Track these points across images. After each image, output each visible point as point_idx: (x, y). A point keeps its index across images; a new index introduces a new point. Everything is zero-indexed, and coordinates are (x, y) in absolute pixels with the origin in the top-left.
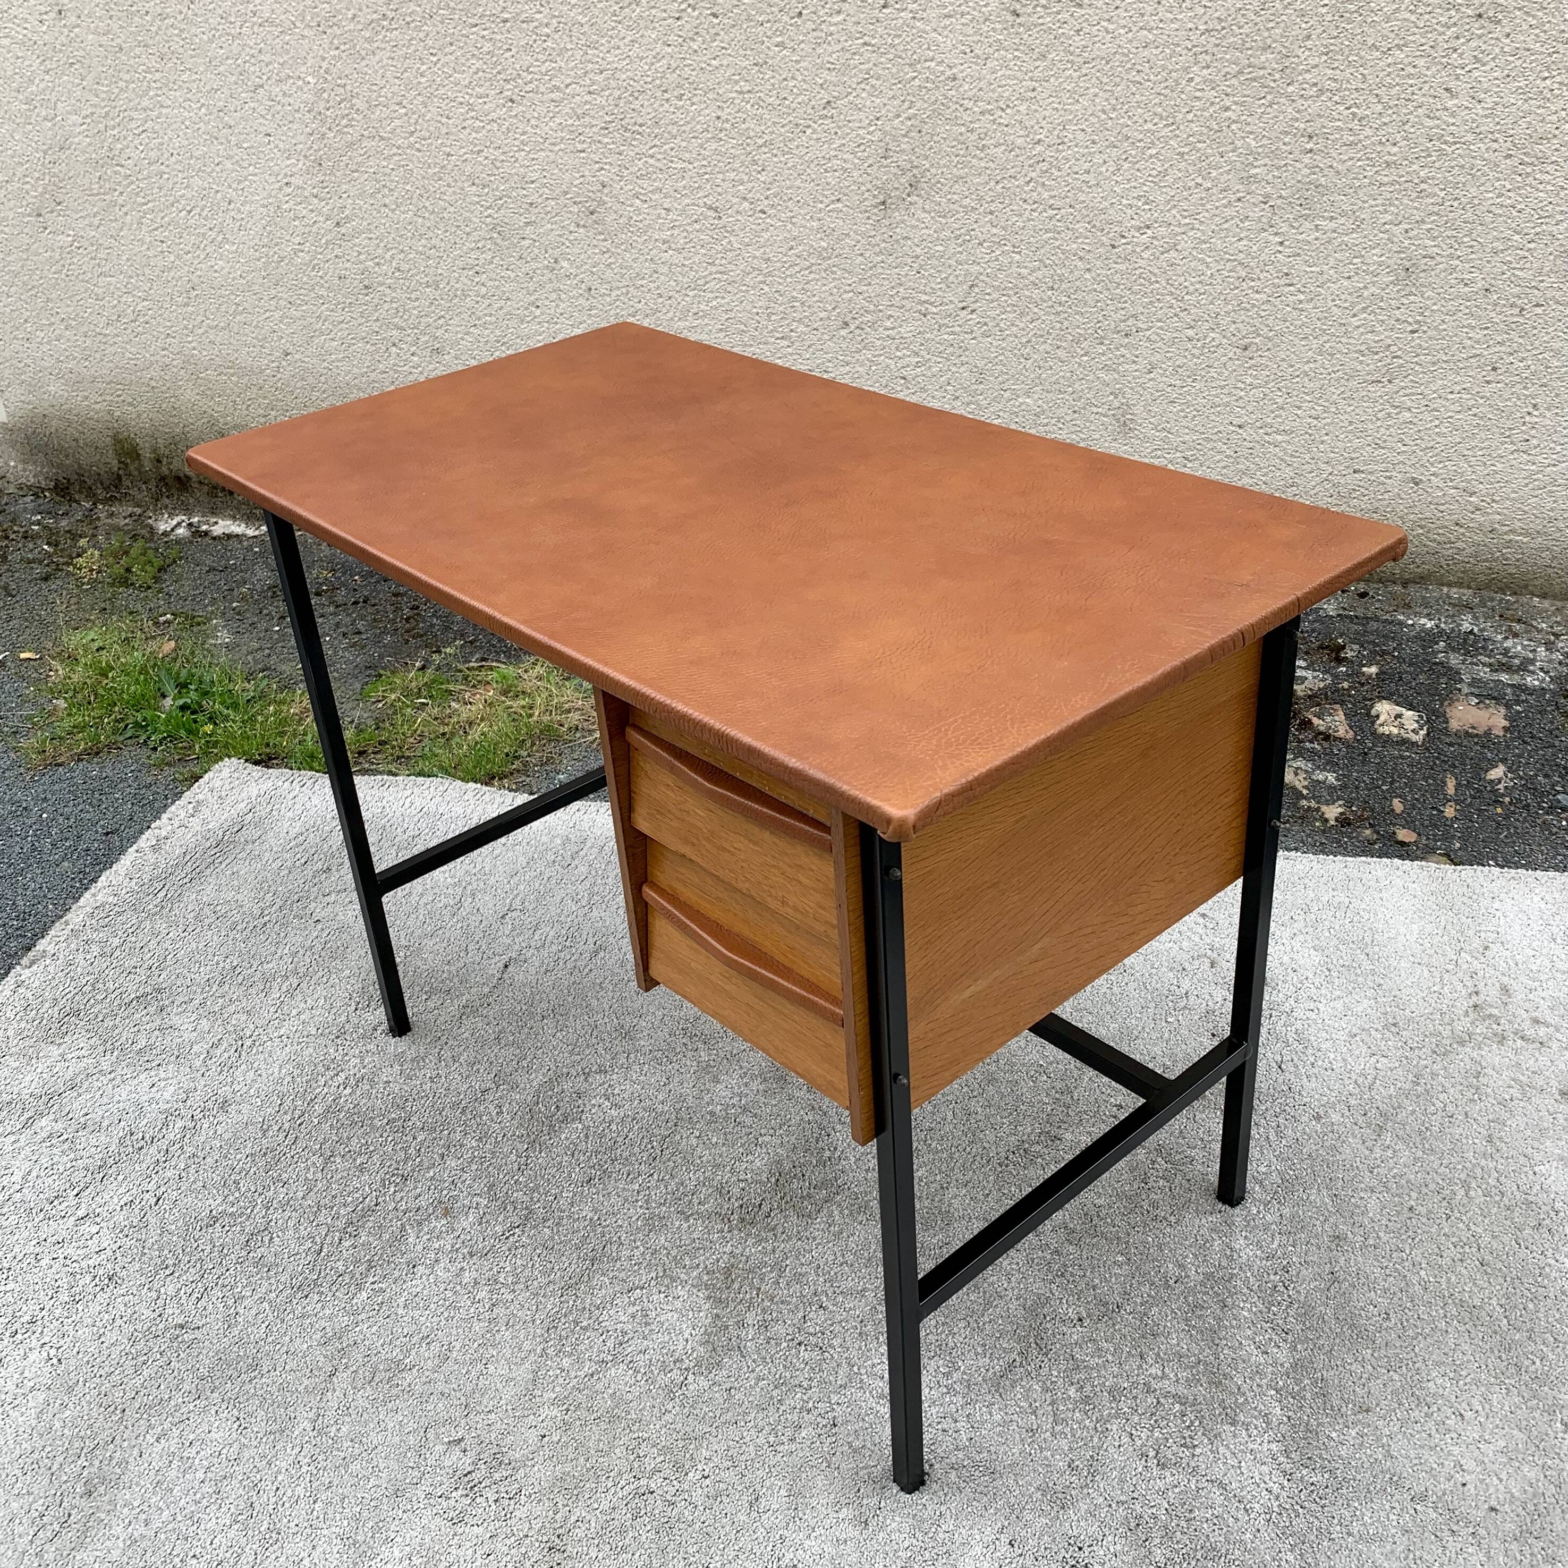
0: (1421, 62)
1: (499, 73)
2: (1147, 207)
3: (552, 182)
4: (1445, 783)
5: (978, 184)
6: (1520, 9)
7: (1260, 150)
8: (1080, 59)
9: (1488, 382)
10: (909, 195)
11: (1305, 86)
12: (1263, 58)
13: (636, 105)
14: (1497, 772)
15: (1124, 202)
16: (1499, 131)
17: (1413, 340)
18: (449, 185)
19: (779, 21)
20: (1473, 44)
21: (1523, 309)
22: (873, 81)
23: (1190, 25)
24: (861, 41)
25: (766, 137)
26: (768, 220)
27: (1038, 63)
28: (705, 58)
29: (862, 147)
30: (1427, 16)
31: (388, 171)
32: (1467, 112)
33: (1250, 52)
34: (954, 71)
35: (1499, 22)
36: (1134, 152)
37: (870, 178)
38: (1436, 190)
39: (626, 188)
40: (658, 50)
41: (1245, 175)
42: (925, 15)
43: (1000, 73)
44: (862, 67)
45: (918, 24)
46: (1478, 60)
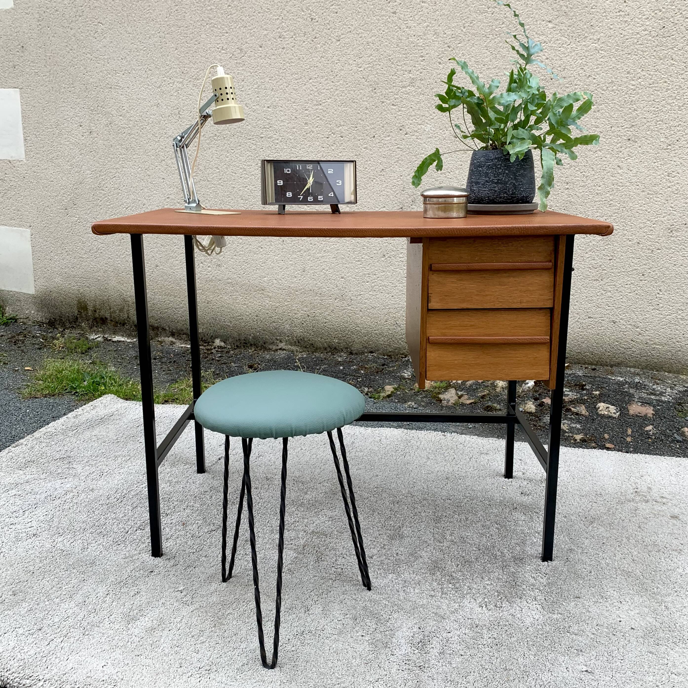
0: (608, 156)
4: (627, 431)
6: (644, 137)
9: (641, 280)
10: (412, 206)
14: (650, 428)
16: (639, 182)
17: (610, 263)
18: (232, 199)
19: (366, 139)
20: (627, 150)
21: (652, 251)
24: (396, 147)
29: (395, 187)
31: (209, 193)
32: (626, 174)
35: (636, 142)
37: (397, 199)
38: (616, 204)
42: (421, 137)
46: (629, 156)
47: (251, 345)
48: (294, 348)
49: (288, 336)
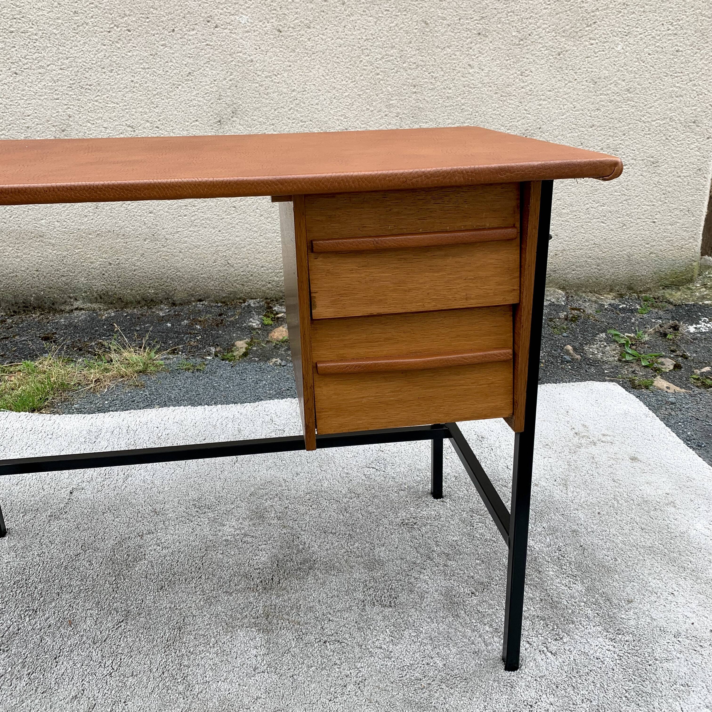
0: (458, 53)
1: (8, 59)
2: (345, 120)
3: (40, 115)
5: (266, 111)
6: (495, 31)
7: (393, 92)
8: (310, 52)
10: (232, 117)
11: (411, 64)
12: (392, 52)
13: (87, 75)
15: (335, 118)
16: (492, 83)
19: (163, 34)
20: (478, 46)
22: (212, 63)
23: (359, 37)
24: (205, 43)
25: (158, 91)
26: (160, 131)
27: (291, 54)
28: (124, 52)
29: (208, 95)
30: (458, 34)
32: (478, 74)
33: (386, 49)
34: (252, 57)
35: (487, 36)
36: (338, 95)
37: (212, 110)
38: (469, 108)
39: (82, 118)
40: (99, 47)
41: (388, 104)
42: (236, 31)
43: (274, 58)
44: (205, 56)
45: (233, 35)
46: (480, 52)
47: (34, 308)
48: (95, 306)
49: (85, 292)
